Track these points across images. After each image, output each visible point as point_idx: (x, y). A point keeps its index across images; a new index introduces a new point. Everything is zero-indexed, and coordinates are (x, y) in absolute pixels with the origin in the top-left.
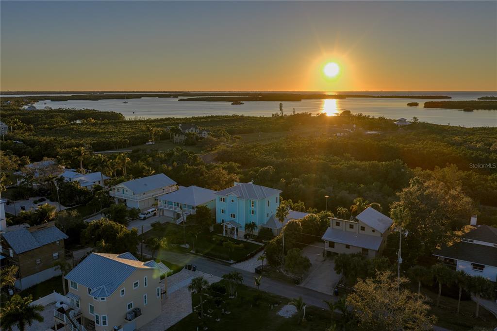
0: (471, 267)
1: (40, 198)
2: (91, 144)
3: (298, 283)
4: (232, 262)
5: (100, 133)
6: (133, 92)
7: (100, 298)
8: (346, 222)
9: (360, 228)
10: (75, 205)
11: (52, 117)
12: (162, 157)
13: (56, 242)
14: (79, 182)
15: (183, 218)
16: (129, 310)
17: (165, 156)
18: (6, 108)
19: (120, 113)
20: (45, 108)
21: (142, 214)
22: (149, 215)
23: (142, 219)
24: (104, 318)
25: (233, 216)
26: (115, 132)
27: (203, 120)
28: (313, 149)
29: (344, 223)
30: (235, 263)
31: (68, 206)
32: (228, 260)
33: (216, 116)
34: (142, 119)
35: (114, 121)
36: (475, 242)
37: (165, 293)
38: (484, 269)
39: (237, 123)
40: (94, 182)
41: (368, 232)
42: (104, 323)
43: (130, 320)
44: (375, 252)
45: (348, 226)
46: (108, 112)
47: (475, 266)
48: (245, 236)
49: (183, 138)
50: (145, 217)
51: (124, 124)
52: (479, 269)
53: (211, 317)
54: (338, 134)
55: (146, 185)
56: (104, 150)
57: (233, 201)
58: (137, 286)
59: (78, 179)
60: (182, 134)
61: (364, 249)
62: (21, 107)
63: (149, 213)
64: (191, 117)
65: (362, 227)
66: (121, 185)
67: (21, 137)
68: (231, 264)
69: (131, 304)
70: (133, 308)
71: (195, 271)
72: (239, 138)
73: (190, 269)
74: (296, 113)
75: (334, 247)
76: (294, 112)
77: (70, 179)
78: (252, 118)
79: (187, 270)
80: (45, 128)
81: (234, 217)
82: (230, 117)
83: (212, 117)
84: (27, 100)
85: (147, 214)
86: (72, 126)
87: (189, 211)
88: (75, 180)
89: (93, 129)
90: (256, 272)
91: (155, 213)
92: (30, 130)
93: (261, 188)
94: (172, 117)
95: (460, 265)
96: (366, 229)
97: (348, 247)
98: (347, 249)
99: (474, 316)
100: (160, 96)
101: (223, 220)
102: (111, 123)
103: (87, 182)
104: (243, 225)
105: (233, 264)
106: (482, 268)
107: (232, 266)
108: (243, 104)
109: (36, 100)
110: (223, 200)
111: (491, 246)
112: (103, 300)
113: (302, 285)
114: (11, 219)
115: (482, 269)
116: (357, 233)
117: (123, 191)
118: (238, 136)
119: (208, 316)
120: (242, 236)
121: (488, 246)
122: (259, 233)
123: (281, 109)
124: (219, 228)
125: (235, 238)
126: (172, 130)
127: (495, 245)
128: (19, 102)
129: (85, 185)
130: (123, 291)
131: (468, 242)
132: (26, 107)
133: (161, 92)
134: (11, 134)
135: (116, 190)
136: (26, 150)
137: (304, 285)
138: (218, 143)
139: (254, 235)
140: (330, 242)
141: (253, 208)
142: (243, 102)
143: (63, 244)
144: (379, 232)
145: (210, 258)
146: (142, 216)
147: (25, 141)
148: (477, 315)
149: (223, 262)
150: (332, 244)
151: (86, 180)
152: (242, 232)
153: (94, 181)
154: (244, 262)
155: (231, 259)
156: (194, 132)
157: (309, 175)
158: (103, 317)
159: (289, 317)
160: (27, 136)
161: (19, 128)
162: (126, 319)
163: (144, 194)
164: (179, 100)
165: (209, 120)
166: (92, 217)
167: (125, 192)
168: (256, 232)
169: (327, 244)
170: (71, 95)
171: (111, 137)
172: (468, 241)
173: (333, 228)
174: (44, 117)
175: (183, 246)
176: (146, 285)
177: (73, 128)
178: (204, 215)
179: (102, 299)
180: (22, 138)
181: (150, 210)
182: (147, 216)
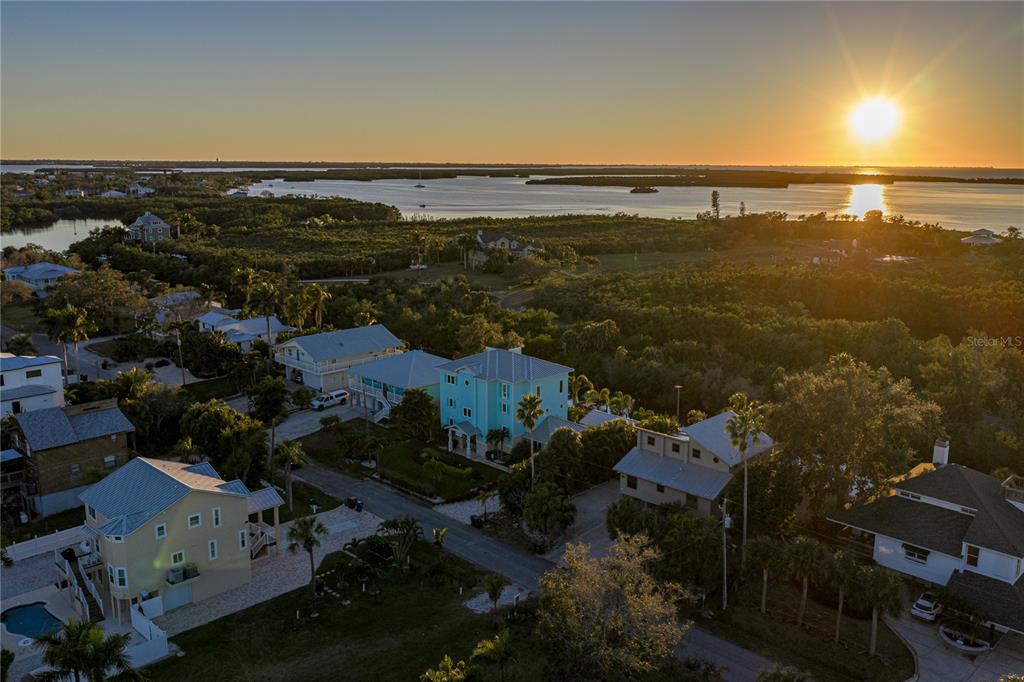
0: (902, 551)
1: (160, 359)
2: (295, 264)
3: (542, 551)
4: (439, 500)
5: (332, 245)
6: (448, 165)
7: (113, 537)
8: (666, 437)
9: (692, 452)
10: (214, 376)
11: (264, 211)
12: (416, 294)
13: (109, 436)
14: (225, 333)
15: (385, 413)
16: (173, 565)
17: (423, 292)
18: (193, 193)
19: (393, 207)
20: (263, 193)
21: (317, 400)
22: (331, 402)
23: (314, 410)
24: (121, 572)
25: (467, 412)
26: (360, 243)
27: (547, 224)
28: (730, 289)
29: (662, 439)
30: (443, 504)
31: (203, 377)
32: (431, 496)
33: (579, 217)
34: (428, 219)
35: (370, 222)
36: (925, 499)
37: (275, 543)
38: (928, 557)
39: (612, 231)
40: (259, 336)
41: (705, 461)
42: (122, 582)
43: (172, 583)
44: (709, 504)
45: (669, 446)
46: (370, 205)
47: (911, 551)
48: (488, 454)
49: (483, 258)
50: (321, 406)
51: (387, 228)
52: (919, 557)
53: (338, 595)
54: (816, 260)
55: (341, 345)
56: (325, 277)
57: (467, 383)
58: (197, 522)
59: (224, 329)
60: (481, 250)
61: (689, 497)
62: (225, 191)
63: (332, 398)
64: (527, 216)
65: (694, 451)
66: (293, 343)
67: (185, 247)
68: (434, 504)
69: (181, 554)
70: (184, 561)
71: (360, 511)
72: (592, 262)
73: (352, 507)
74: (747, 213)
75: (635, 488)
76: (742, 210)
77: (213, 327)
78: (652, 222)
79: (347, 509)
80: (241, 233)
81: (470, 415)
82: (608, 218)
83: (570, 217)
84: (240, 179)
85: (327, 399)
86: (286, 230)
87: (397, 398)
88: (219, 329)
89: (324, 236)
90: (473, 524)
91: (344, 400)
92: (211, 233)
93: (528, 360)
94: (486, 216)
95: (882, 545)
96: (702, 455)
97: (661, 489)
98: (659, 493)
99: (867, 654)
100: (494, 174)
101: (451, 420)
102: (365, 226)
103: (243, 334)
104: (485, 432)
105: (438, 504)
106: (923, 555)
107: (434, 508)
108: (656, 191)
109: (256, 178)
110: (451, 380)
111: (956, 510)
112: (117, 541)
113: (547, 557)
114: (75, 393)
115: (925, 559)
116: (685, 462)
117: (298, 354)
118: (592, 258)
119: (334, 594)
120: (483, 454)
121: (949, 511)
122: (514, 450)
123: (715, 204)
124: (442, 435)
125: (468, 457)
126: (462, 241)
127: (963, 510)
128: (223, 181)
129: (239, 341)
130: (161, 529)
131: (910, 498)
132: (232, 192)
133: (502, 166)
134: (170, 241)
135: (287, 352)
136: (186, 271)
137: (552, 558)
138: (546, 271)
139: (505, 454)
140: (629, 477)
141: (504, 400)
142: (656, 188)
143: (123, 440)
144: (726, 464)
145: (403, 491)
146: (316, 403)
147: (190, 257)
148: (873, 650)
149: (423, 500)
150: (632, 482)
151: (244, 330)
152: (483, 446)
153: (258, 333)
154: (461, 503)
155: (438, 495)
156: (507, 246)
157: (685, 342)
158: (119, 571)
159: (483, 612)
160: (200, 246)
161: (192, 230)
162: (168, 580)
163: (334, 361)
164: (527, 183)
165: (559, 224)
166: (233, 399)
167: (301, 356)
168: (508, 447)
169: (624, 481)
170: (325, 170)
171: (349, 251)
172: (911, 496)
173: (641, 449)
174: (249, 211)
175: (366, 464)
176: (217, 523)
177: (287, 233)
178: (417, 408)
179: (117, 538)
180: (187, 250)
181: (334, 394)
182: (326, 404)
